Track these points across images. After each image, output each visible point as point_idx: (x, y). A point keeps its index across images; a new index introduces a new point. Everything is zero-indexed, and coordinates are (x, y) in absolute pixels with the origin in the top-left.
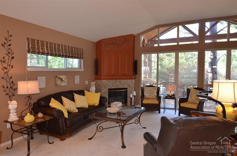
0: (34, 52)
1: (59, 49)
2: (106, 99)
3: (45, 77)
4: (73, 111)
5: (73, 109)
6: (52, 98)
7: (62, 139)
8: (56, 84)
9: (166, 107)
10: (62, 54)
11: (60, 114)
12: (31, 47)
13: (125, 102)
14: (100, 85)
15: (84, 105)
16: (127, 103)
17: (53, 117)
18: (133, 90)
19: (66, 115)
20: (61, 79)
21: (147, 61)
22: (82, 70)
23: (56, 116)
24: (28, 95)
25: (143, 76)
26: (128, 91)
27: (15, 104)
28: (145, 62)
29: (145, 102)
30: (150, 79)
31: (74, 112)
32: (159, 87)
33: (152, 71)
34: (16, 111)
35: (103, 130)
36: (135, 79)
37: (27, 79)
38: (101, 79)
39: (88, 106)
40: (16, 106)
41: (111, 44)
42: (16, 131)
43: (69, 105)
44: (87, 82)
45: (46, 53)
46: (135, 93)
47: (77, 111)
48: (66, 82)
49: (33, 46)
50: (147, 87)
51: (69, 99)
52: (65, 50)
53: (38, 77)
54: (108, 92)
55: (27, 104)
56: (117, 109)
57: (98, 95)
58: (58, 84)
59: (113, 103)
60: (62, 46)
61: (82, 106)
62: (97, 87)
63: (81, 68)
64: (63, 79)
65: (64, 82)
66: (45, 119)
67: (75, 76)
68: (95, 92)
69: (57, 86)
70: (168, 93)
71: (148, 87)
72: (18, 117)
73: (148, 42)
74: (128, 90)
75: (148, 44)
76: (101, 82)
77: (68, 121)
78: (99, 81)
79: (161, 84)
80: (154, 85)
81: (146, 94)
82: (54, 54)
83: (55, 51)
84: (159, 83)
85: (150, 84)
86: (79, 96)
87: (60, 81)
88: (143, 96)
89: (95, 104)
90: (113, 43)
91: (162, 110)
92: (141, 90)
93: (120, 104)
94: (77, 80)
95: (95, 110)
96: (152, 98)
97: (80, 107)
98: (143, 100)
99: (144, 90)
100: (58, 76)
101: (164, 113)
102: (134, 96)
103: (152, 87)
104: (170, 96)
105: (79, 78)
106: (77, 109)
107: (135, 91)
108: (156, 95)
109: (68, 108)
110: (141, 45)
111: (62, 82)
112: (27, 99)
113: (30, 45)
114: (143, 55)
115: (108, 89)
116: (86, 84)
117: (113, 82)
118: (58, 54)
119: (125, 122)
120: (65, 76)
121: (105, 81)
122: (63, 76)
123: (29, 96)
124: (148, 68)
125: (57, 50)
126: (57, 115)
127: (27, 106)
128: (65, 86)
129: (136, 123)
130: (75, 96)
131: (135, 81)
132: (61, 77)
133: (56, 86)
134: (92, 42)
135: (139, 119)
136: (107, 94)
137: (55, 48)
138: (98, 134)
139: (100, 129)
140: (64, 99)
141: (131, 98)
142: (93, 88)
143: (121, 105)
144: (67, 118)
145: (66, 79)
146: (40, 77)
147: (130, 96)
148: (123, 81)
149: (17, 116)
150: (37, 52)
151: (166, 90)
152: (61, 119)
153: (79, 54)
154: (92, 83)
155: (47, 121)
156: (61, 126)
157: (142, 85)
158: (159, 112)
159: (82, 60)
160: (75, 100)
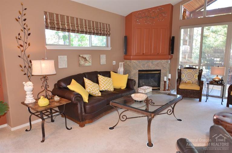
0: (53, 28)
1: (82, 25)
2: (135, 82)
3: (66, 56)
4: (95, 94)
5: (96, 92)
6: (73, 80)
7: (82, 126)
8: (79, 64)
9: (210, 94)
10: (85, 31)
11: (79, 98)
12: (50, 23)
13: (157, 86)
14: (130, 66)
15: (109, 88)
16: (160, 87)
17: (70, 102)
18: (168, 72)
19: (86, 99)
20: (85, 58)
21: (187, 38)
22: (109, 49)
23: (73, 100)
24: (44, 75)
25: (181, 56)
26: (161, 74)
27: (30, 85)
28: (185, 41)
29: (182, 87)
30: (190, 59)
31: (97, 95)
32: (202, 70)
33: (193, 51)
34: (32, 92)
35: (127, 119)
36: (170, 59)
37: (46, 58)
38: (130, 59)
39: (113, 89)
40: (31, 88)
41: (143, 17)
42: (34, 114)
43: (91, 88)
44: (115, 62)
45: (67, 28)
46: (170, 76)
47: (100, 94)
48: (91, 61)
49: (51, 20)
50: (185, 69)
51: (92, 81)
52: (89, 26)
53: (59, 56)
54: (139, 74)
55: (43, 86)
56: (144, 96)
57: (126, 77)
58: (81, 63)
59: (141, 88)
60: (85, 21)
61: (106, 89)
62: (126, 68)
63: (108, 47)
64: (87, 59)
65: (88, 62)
66: (61, 103)
67: (101, 55)
68: (124, 74)
69: (81, 66)
70: (214, 77)
71: (187, 69)
72: (35, 99)
73: (190, 15)
74: (162, 72)
75: (190, 17)
76: (131, 63)
77: (87, 106)
78: (128, 62)
79: (204, 66)
80: (194, 67)
81: (184, 78)
82: (76, 30)
83: (78, 27)
84: (201, 65)
85: (189, 66)
86: (103, 77)
87: (83, 60)
88: (180, 80)
89: (121, 87)
90: (146, 16)
91: (204, 98)
92: (178, 73)
93: (149, 89)
94: (103, 60)
95: (120, 94)
96: (192, 83)
97: (104, 90)
98: (179, 85)
99: (182, 72)
100: (81, 56)
101: (206, 101)
102: (169, 79)
103: (192, 70)
104: (215, 81)
105: (105, 58)
106: (100, 93)
107: (170, 74)
108: (197, 79)
109: (90, 91)
110: (181, 17)
111: (86, 62)
112: (43, 80)
113: (49, 21)
114: (182, 30)
115: (139, 70)
116: (113, 64)
117: (144, 63)
118: (80, 30)
119: (153, 115)
120: (89, 55)
121: (134, 61)
122: (87, 55)
123: (45, 77)
124: (187, 47)
125: (80, 26)
126: (75, 100)
127: (44, 88)
128: (90, 66)
129: (169, 113)
130: (99, 78)
131: (170, 62)
132: (85, 56)
133: (79, 66)
134: (121, 16)
135: (173, 109)
136: (137, 76)
137: (77, 24)
138: (121, 124)
139: (124, 118)
140: (86, 81)
141: (165, 82)
142: (121, 70)
143: (151, 90)
144: (86, 103)
145: (91, 59)
146: (61, 56)
147: (164, 79)
148: (156, 62)
149: (33, 98)
150: (57, 28)
151: (211, 74)
152: (79, 104)
153: (106, 30)
154: (120, 63)
155: (64, 105)
156: (79, 112)
157: (179, 66)
158: (200, 101)
159: (109, 38)
160: (99, 82)
